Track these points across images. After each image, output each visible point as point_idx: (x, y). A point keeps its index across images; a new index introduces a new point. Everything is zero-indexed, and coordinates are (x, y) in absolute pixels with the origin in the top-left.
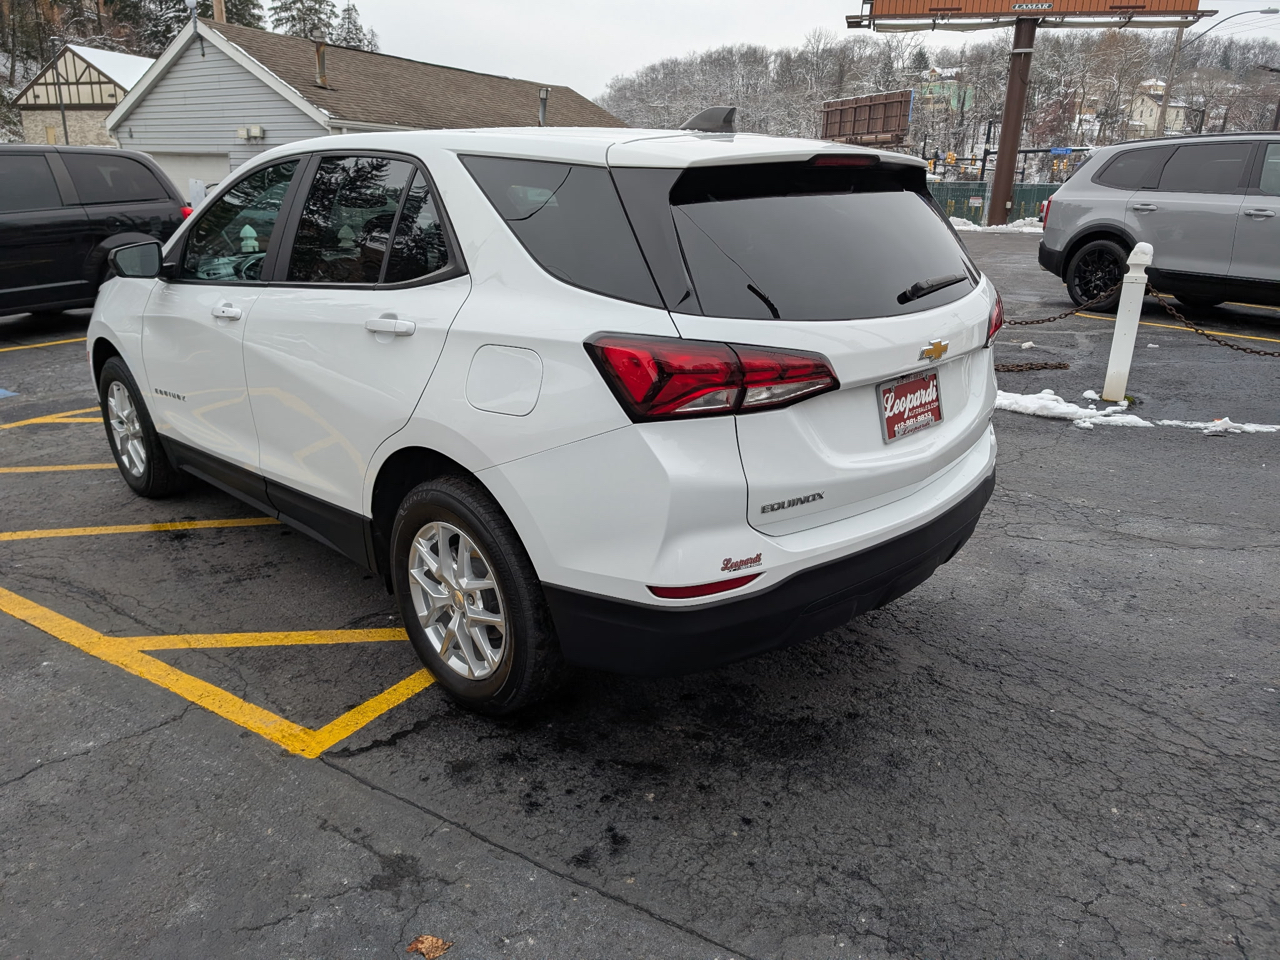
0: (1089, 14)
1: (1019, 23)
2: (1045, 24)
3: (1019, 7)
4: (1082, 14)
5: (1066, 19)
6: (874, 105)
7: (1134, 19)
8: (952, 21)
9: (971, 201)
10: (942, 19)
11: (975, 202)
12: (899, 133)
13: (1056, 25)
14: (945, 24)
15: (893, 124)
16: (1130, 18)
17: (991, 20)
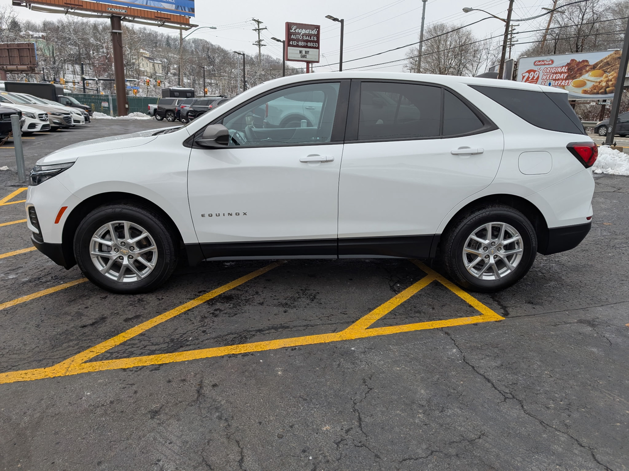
0: (145, 18)
1: (112, 18)
2: (125, 20)
3: (111, 9)
4: (142, 18)
5: (136, 19)
6: (11, 49)
7: (166, 24)
8: (76, 11)
9: (102, 104)
10: (72, 9)
11: (105, 104)
12: (32, 66)
13: (130, 21)
14: (73, 12)
15: (27, 60)
16: (164, 23)
17: (96, 14)
